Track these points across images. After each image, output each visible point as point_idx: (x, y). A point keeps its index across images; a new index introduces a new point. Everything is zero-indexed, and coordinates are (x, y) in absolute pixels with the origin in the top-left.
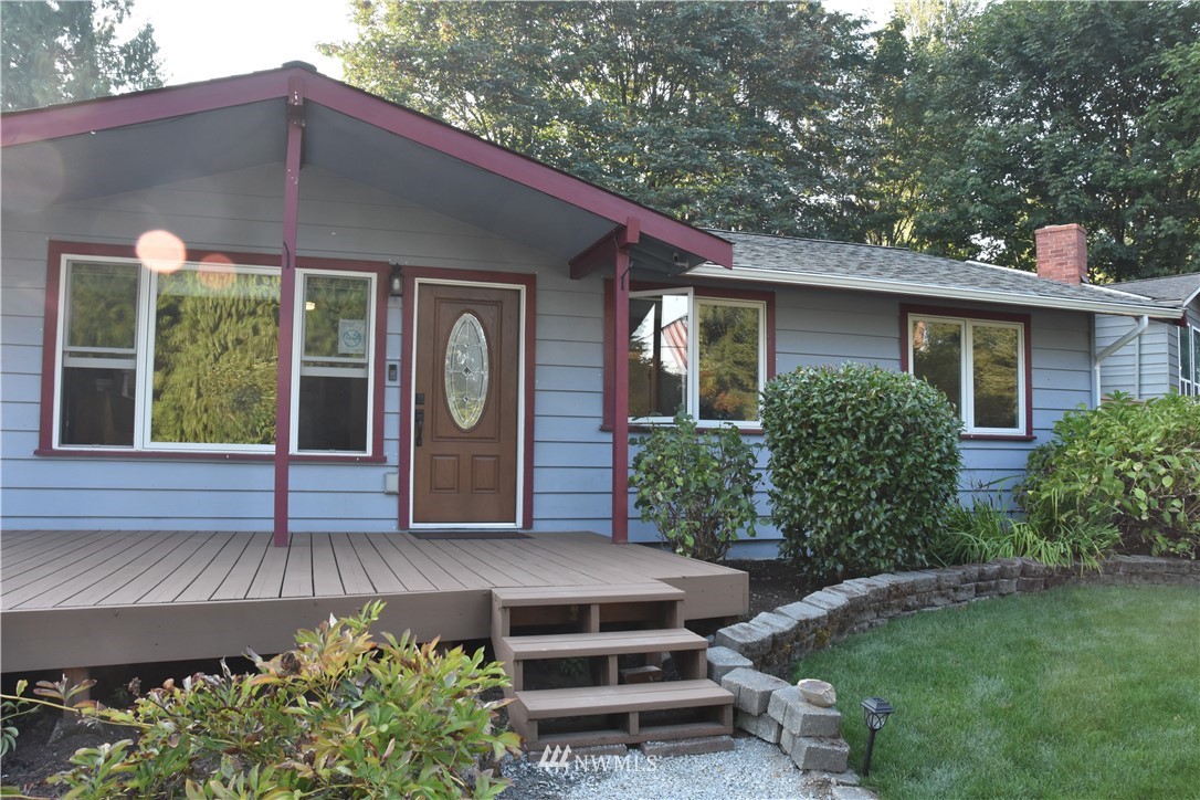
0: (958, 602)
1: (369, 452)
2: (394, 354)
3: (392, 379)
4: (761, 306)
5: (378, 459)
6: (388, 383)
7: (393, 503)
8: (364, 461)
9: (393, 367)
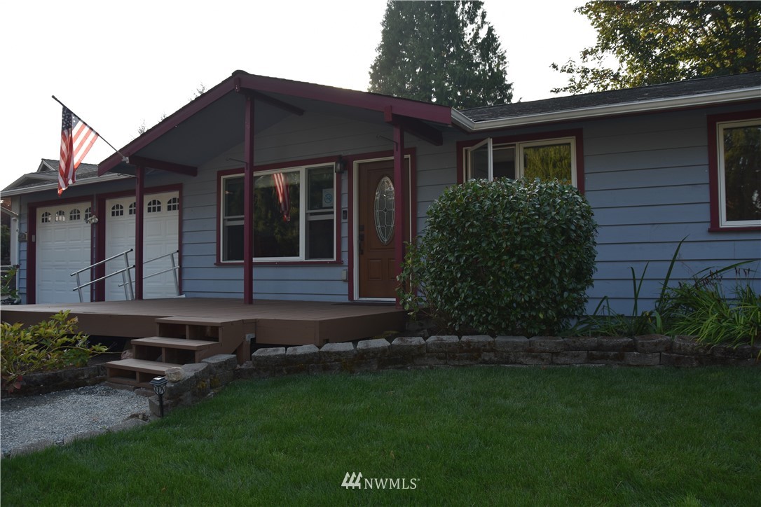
0: (558, 364)
1: (335, 259)
2: (345, 205)
3: (345, 218)
4: (572, 141)
5: (339, 262)
6: (343, 221)
7: (346, 286)
8: (331, 263)
9: (345, 212)
